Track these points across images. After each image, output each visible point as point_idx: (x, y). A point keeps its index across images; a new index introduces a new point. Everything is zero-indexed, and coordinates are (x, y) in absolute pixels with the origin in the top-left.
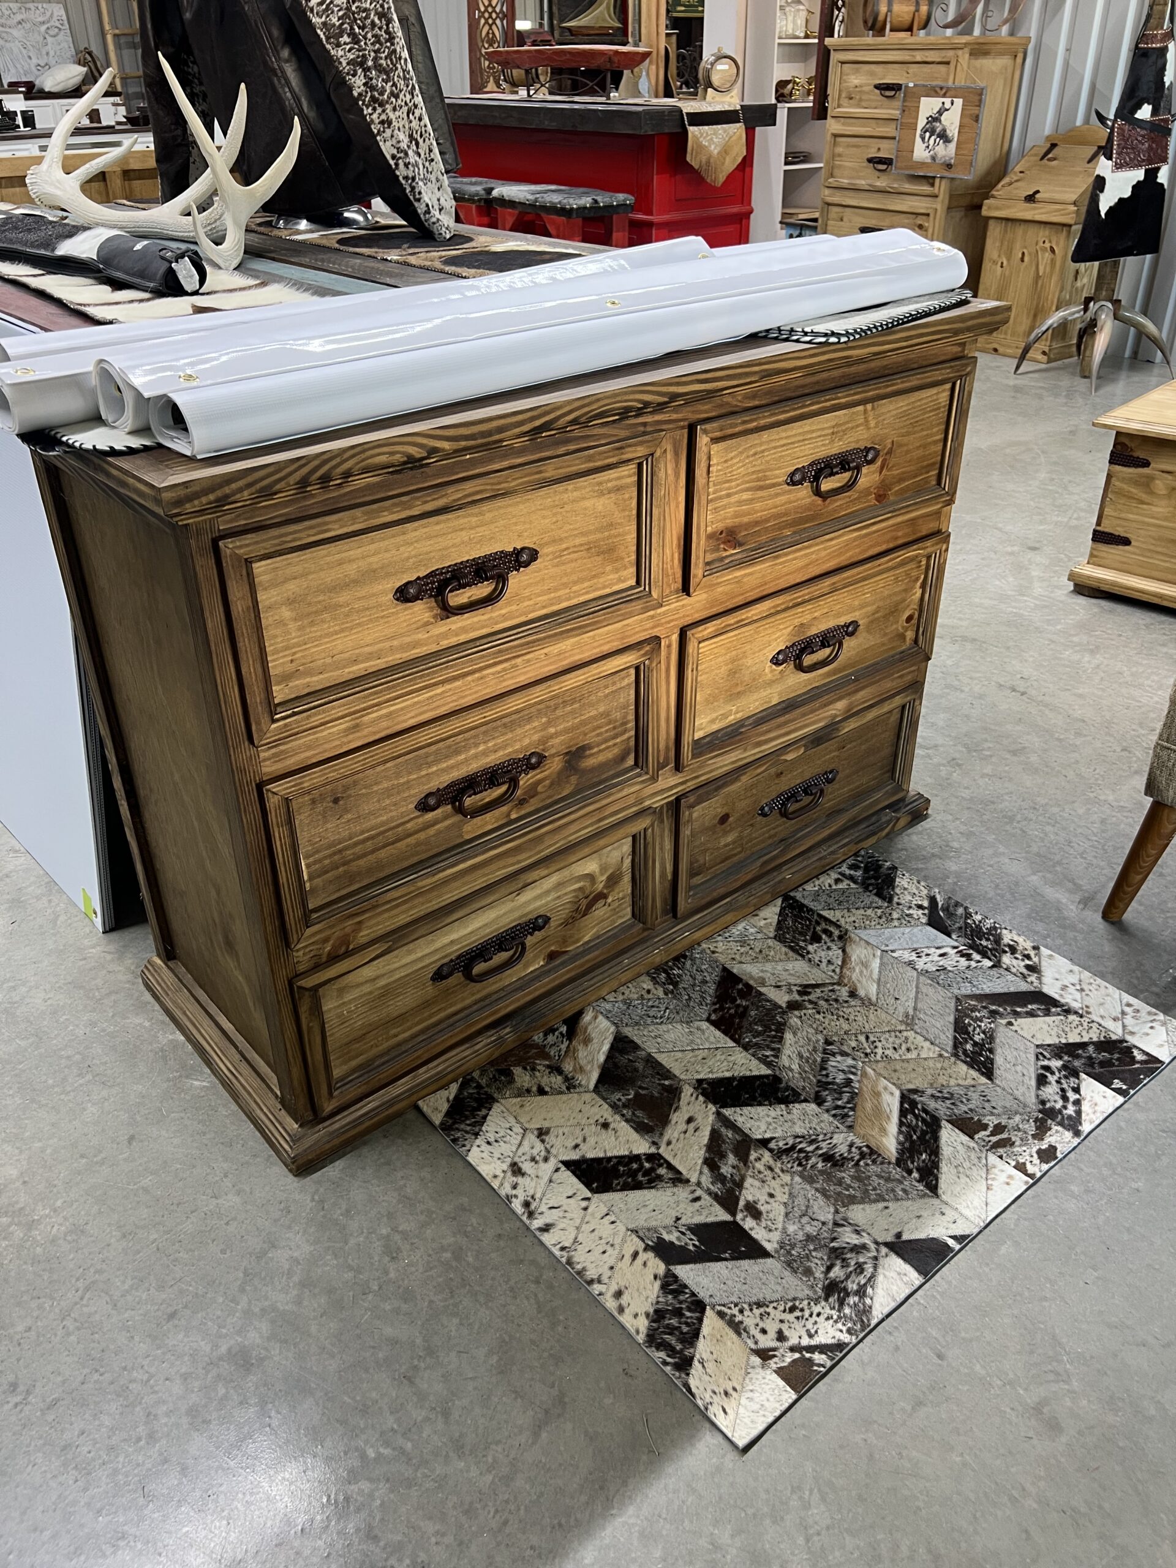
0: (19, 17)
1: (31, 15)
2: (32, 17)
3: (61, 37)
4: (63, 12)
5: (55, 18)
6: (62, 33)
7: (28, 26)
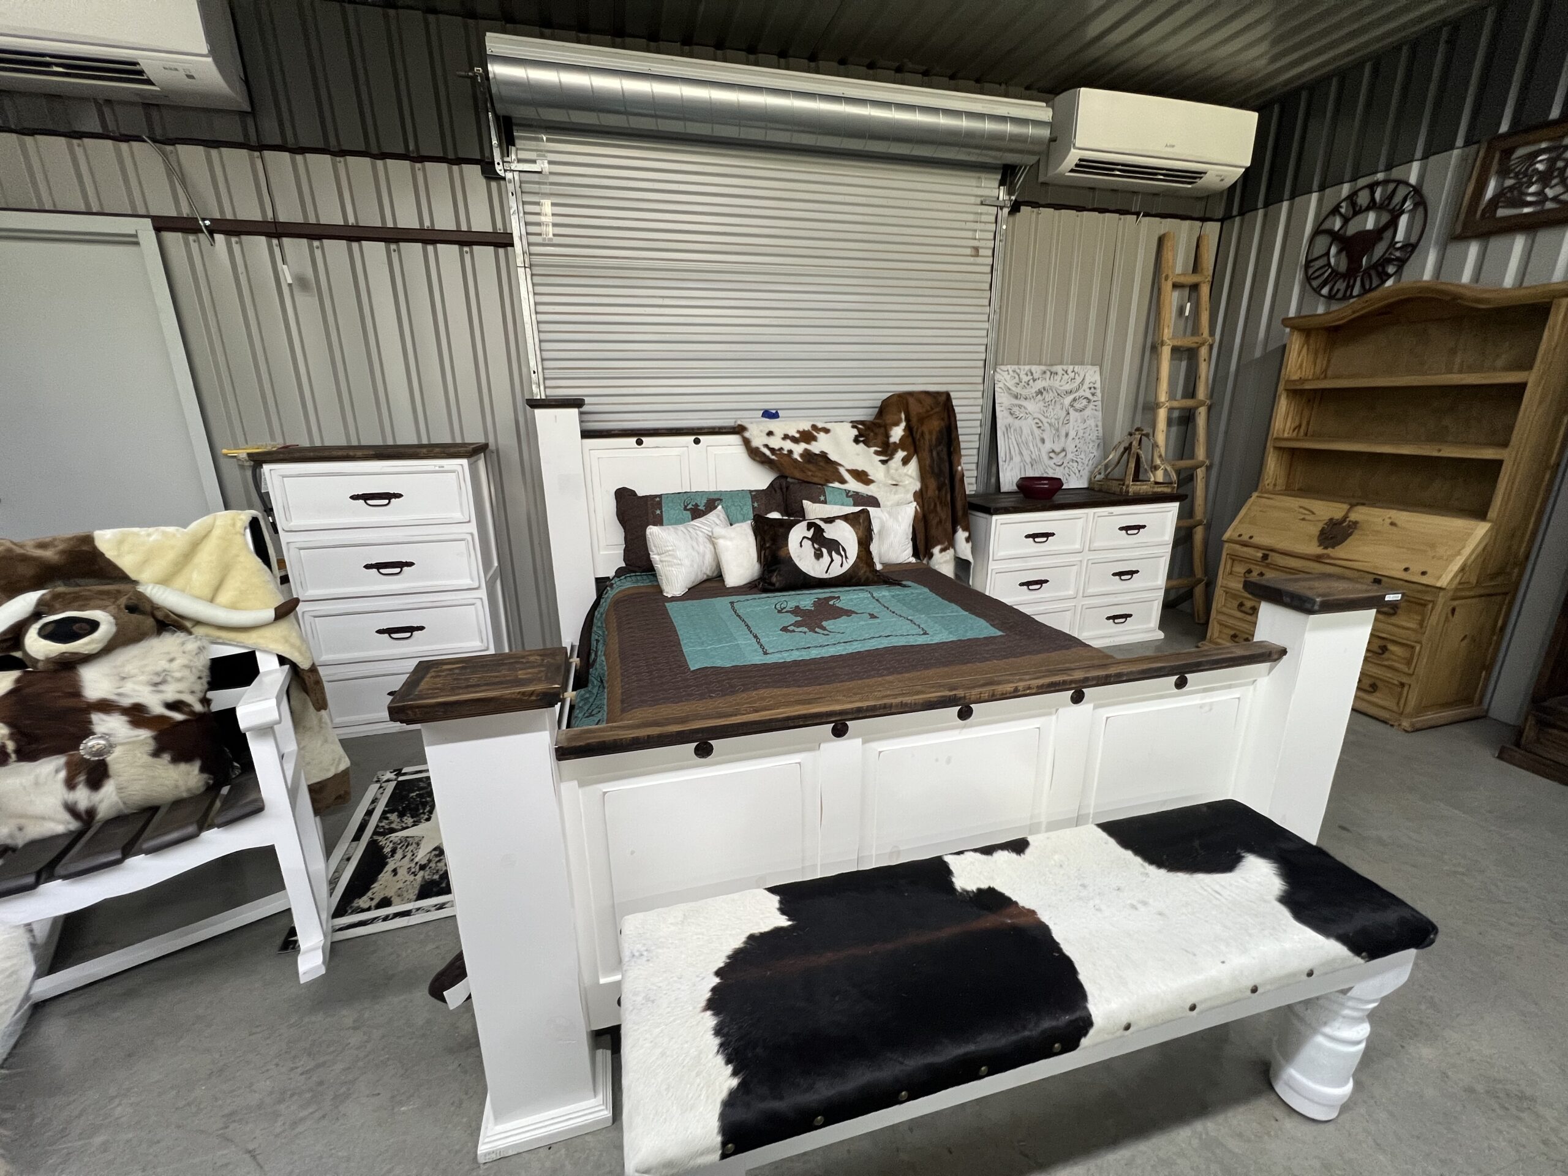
0: (1040, 384)
1: (1056, 383)
2: (1057, 384)
3: (1088, 412)
4: (1097, 377)
5: (1086, 386)
6: (1091, 406)
7: (1048, 397)
